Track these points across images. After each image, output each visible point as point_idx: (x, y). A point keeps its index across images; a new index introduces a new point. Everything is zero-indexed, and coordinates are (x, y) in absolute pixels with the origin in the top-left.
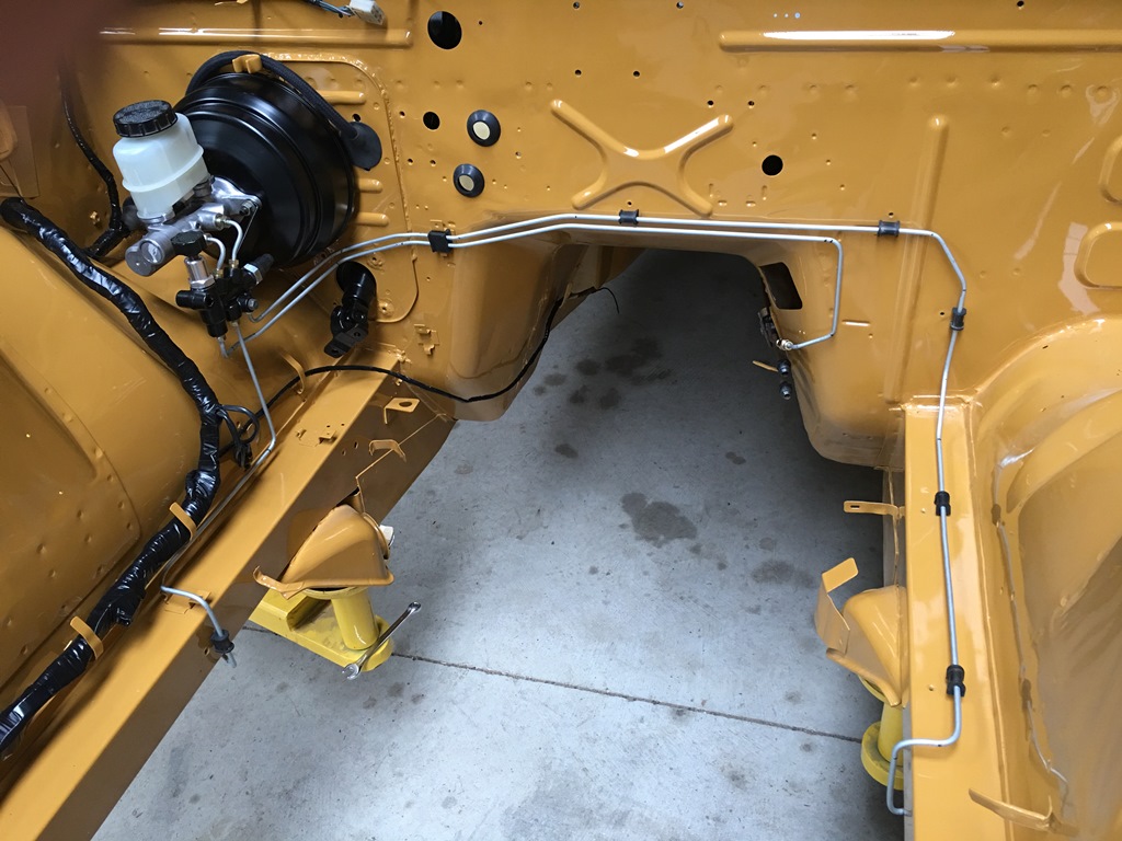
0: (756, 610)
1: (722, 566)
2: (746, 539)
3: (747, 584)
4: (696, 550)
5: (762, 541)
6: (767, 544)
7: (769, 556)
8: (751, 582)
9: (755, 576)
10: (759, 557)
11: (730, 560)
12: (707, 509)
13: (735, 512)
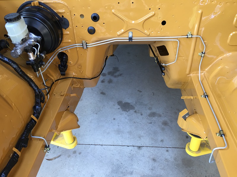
0: (151, 123)
1: (142, 115)
2: (145, 108)
4: (135, 112)
5: (149, 108)
7: (151, 111)
8: (148, 117)
9: (149, 116)
10: (149, 112)
11: (143, 113)
12: (136, 103)
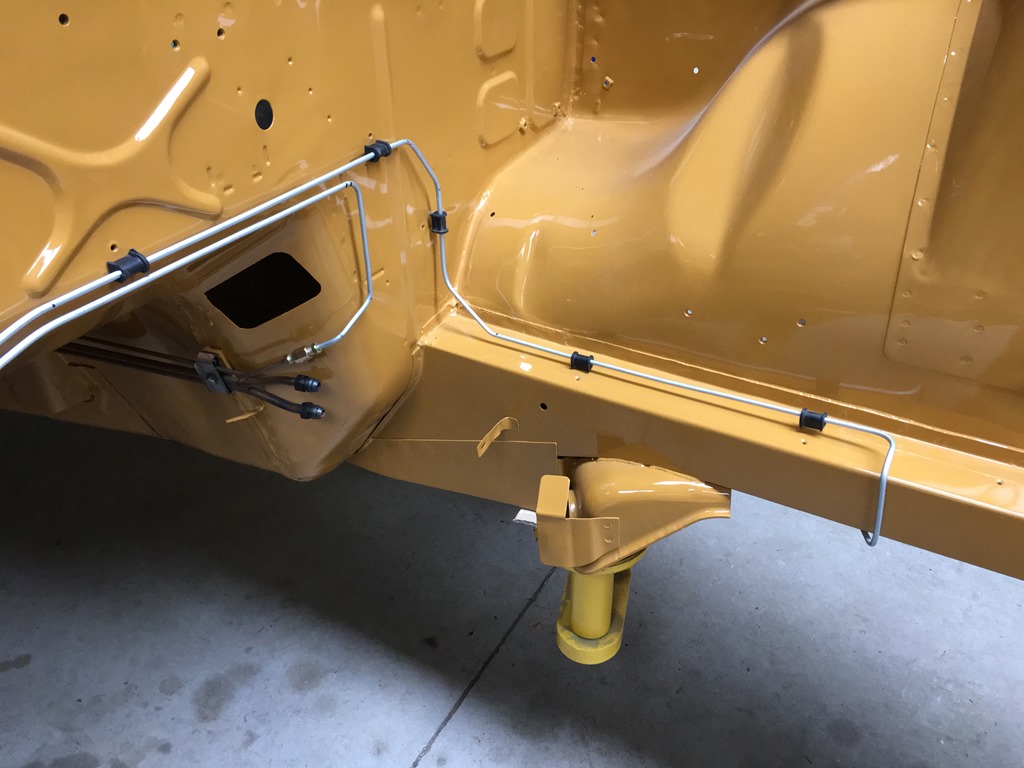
0: (251, 737)
1: (165, 748)
2: (145, 705)
3: (210, 732)
5: (161, 690)
6: (170, 687)
7: (188, 692)
8: (211, 726)
9: (205, 718)
10: (182, 705)
11: (161, 735)
12: (66, 728)
13: (97, 699)
